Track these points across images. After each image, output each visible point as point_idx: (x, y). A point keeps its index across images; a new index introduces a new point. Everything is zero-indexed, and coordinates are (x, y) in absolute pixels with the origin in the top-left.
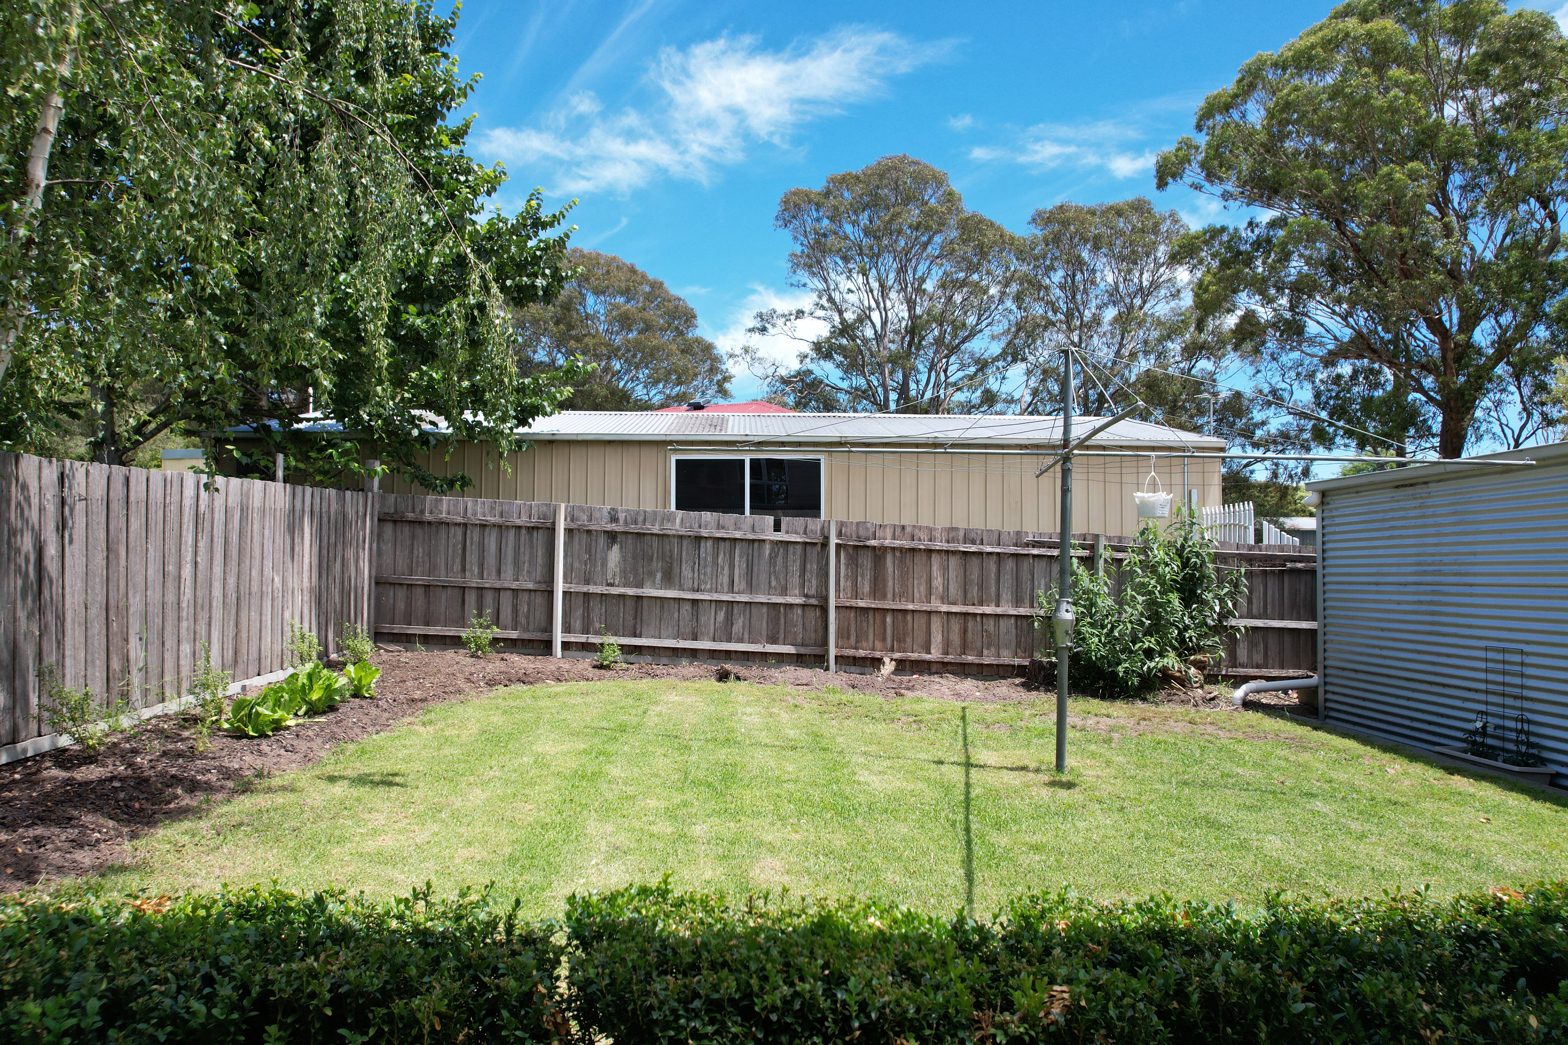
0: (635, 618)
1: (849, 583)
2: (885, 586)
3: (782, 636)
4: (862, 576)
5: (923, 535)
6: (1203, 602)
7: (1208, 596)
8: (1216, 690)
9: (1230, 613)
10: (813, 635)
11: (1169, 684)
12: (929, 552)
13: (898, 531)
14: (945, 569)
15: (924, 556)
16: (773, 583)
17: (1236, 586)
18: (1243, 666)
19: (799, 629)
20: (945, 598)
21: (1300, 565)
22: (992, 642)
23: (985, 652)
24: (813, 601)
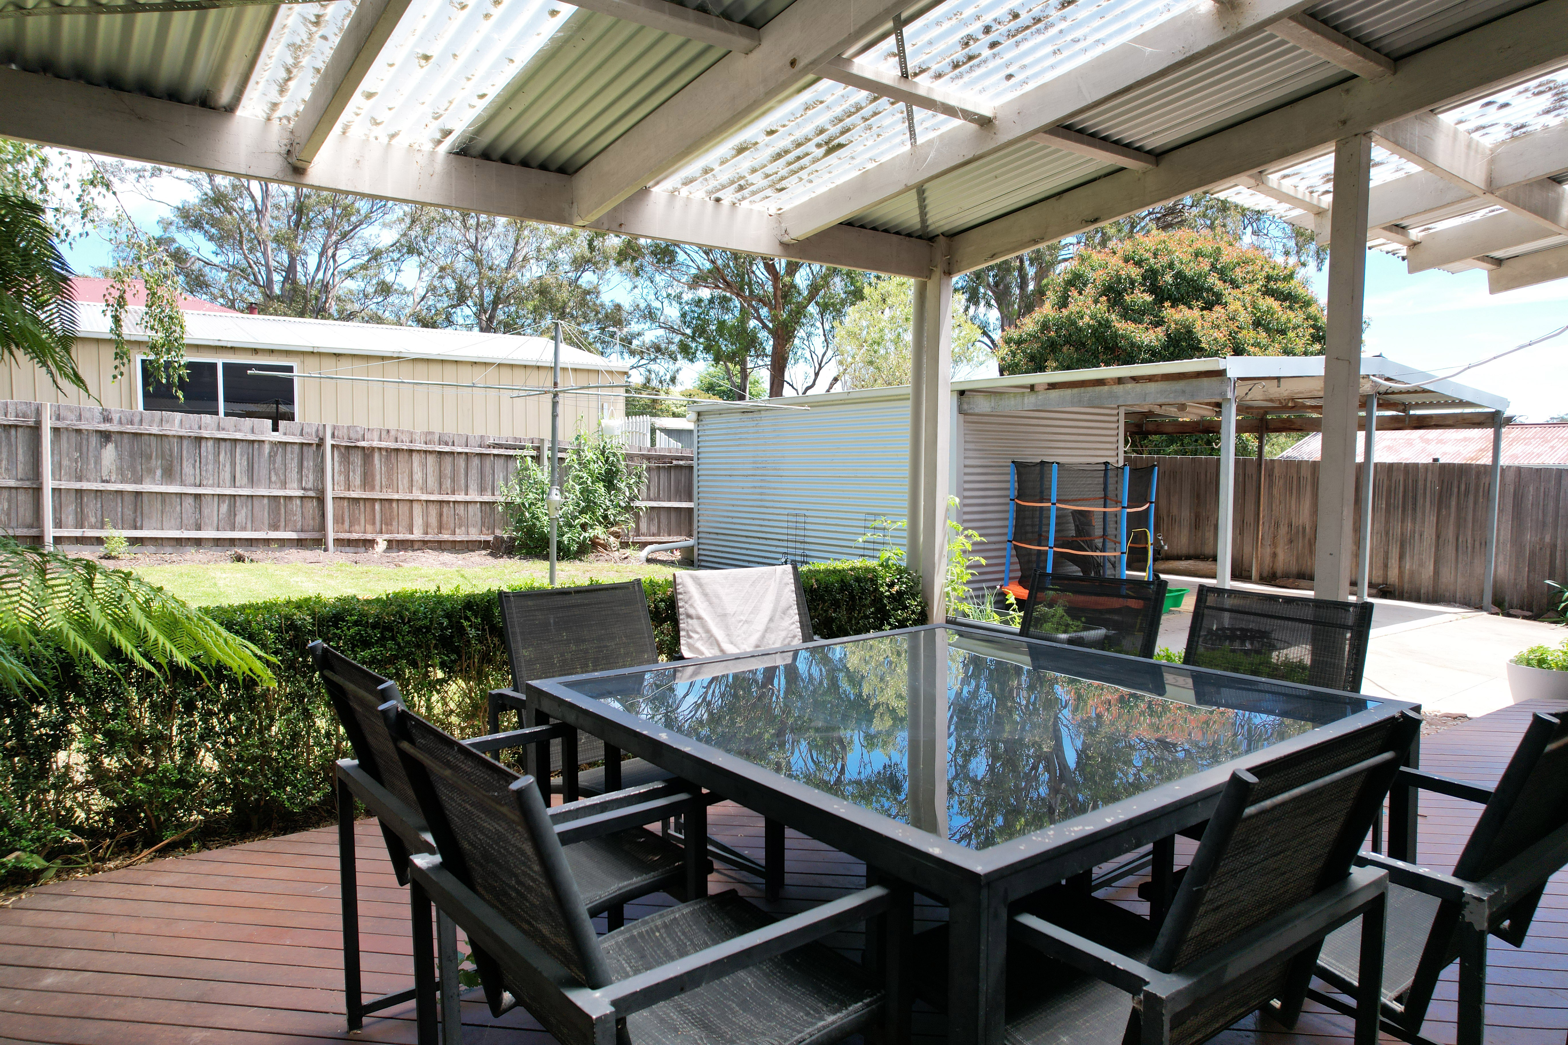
0: (135, 511)
1: (342, 478)
2: (373, 480)
3: (282, 524)
4: (354, 471)
5: (406, 438)
6: (619, 490)
7: (622, 485)
8: (628, 552)
9: (636, 497)
10: (311, 522)
11: (596, 548)
12: (411, 451)
13: (384, 434)
14: (424, 466)
15: (406, 455)
16: (274, 478)
17: (640, 478)
18: (643, 535)
19: (298, 518)
20: (424, 489)
21: (681, 463)
22: (464, 523)
23: (457, 531)
24: (311, 494)
